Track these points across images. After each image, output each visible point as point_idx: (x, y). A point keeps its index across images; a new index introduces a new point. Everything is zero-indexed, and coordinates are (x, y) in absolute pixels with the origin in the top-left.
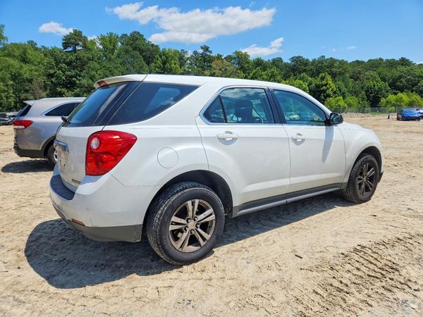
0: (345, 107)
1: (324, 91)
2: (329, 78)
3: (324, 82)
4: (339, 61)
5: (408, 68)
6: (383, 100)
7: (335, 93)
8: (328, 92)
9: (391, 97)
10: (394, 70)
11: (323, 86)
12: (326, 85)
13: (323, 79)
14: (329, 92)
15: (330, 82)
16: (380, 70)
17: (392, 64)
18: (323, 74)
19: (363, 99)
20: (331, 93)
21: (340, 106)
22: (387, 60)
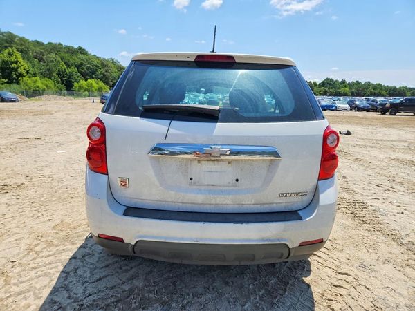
0: (44, 90)
1: (16, 70)
2: (19, 55)
3: (13, 59)
4: (18, 37)
5: (86, 57)
6: (76, 85)
7: (27, 72)
8: (19, 70)
9: (83, 83)
10: (74, 57)
11: (12, 63)
12: (16, 62)
13: (10, 54)
14: (21, 70)
15: (20, 59)
16: (62, 55)
17: (71, 51)
18: (10, 49)
19: (58, 82)
20: (24, 72)
21: (38, 87)
22: (67, 46)
